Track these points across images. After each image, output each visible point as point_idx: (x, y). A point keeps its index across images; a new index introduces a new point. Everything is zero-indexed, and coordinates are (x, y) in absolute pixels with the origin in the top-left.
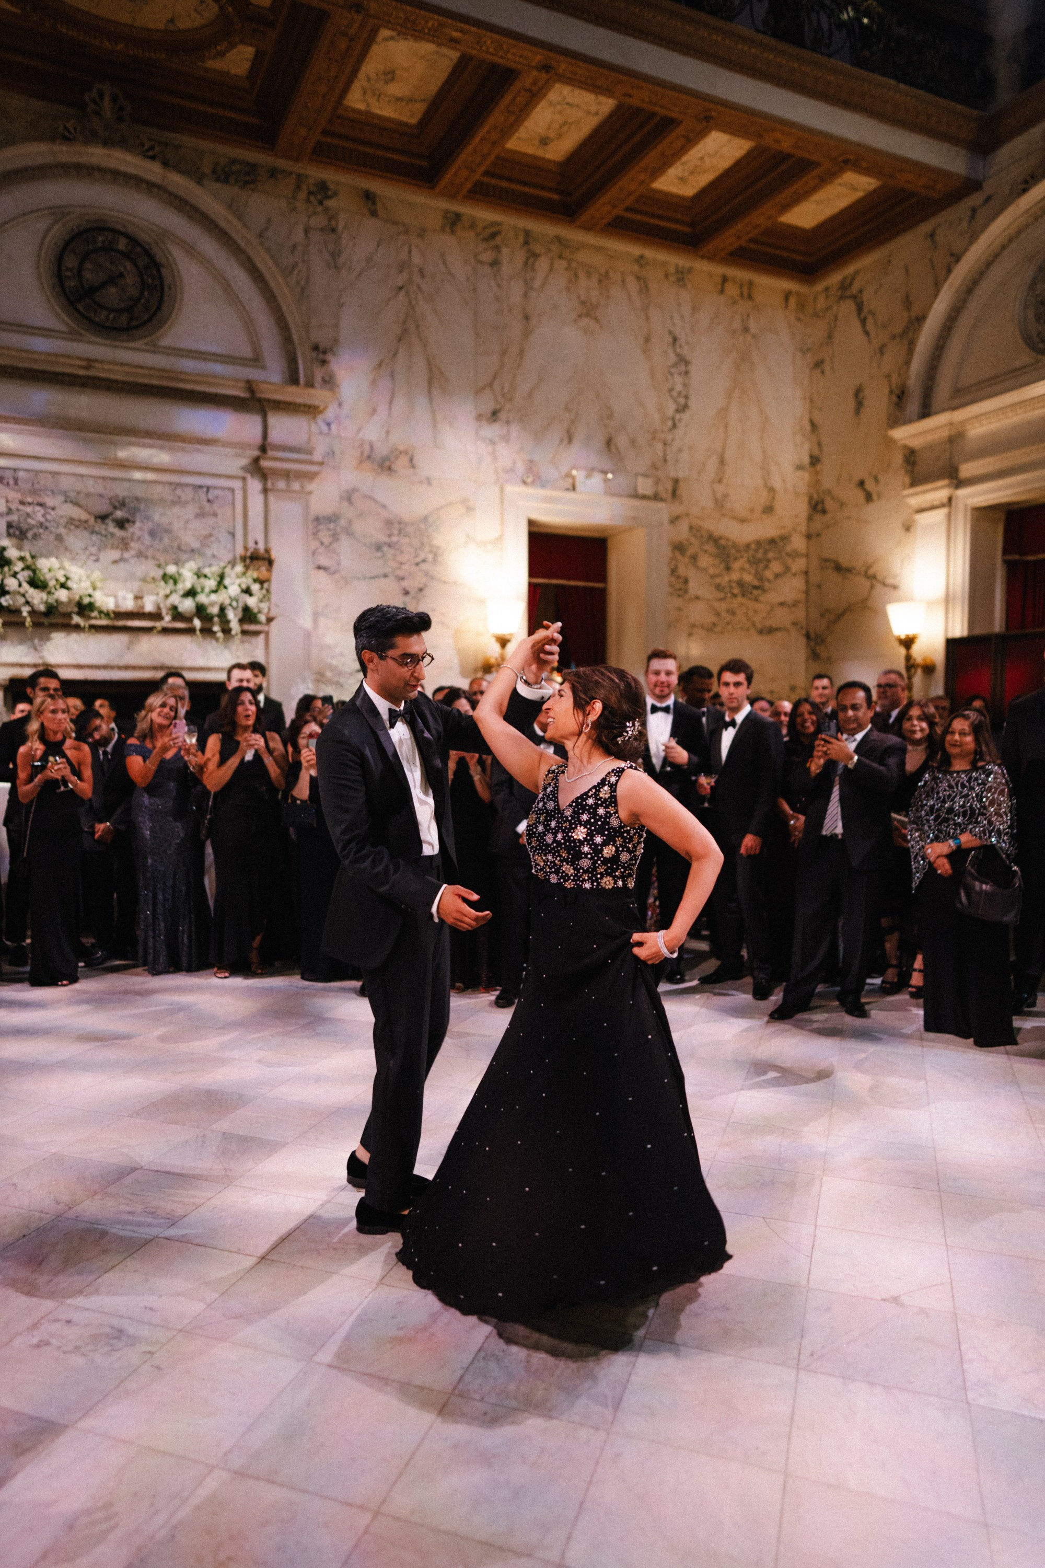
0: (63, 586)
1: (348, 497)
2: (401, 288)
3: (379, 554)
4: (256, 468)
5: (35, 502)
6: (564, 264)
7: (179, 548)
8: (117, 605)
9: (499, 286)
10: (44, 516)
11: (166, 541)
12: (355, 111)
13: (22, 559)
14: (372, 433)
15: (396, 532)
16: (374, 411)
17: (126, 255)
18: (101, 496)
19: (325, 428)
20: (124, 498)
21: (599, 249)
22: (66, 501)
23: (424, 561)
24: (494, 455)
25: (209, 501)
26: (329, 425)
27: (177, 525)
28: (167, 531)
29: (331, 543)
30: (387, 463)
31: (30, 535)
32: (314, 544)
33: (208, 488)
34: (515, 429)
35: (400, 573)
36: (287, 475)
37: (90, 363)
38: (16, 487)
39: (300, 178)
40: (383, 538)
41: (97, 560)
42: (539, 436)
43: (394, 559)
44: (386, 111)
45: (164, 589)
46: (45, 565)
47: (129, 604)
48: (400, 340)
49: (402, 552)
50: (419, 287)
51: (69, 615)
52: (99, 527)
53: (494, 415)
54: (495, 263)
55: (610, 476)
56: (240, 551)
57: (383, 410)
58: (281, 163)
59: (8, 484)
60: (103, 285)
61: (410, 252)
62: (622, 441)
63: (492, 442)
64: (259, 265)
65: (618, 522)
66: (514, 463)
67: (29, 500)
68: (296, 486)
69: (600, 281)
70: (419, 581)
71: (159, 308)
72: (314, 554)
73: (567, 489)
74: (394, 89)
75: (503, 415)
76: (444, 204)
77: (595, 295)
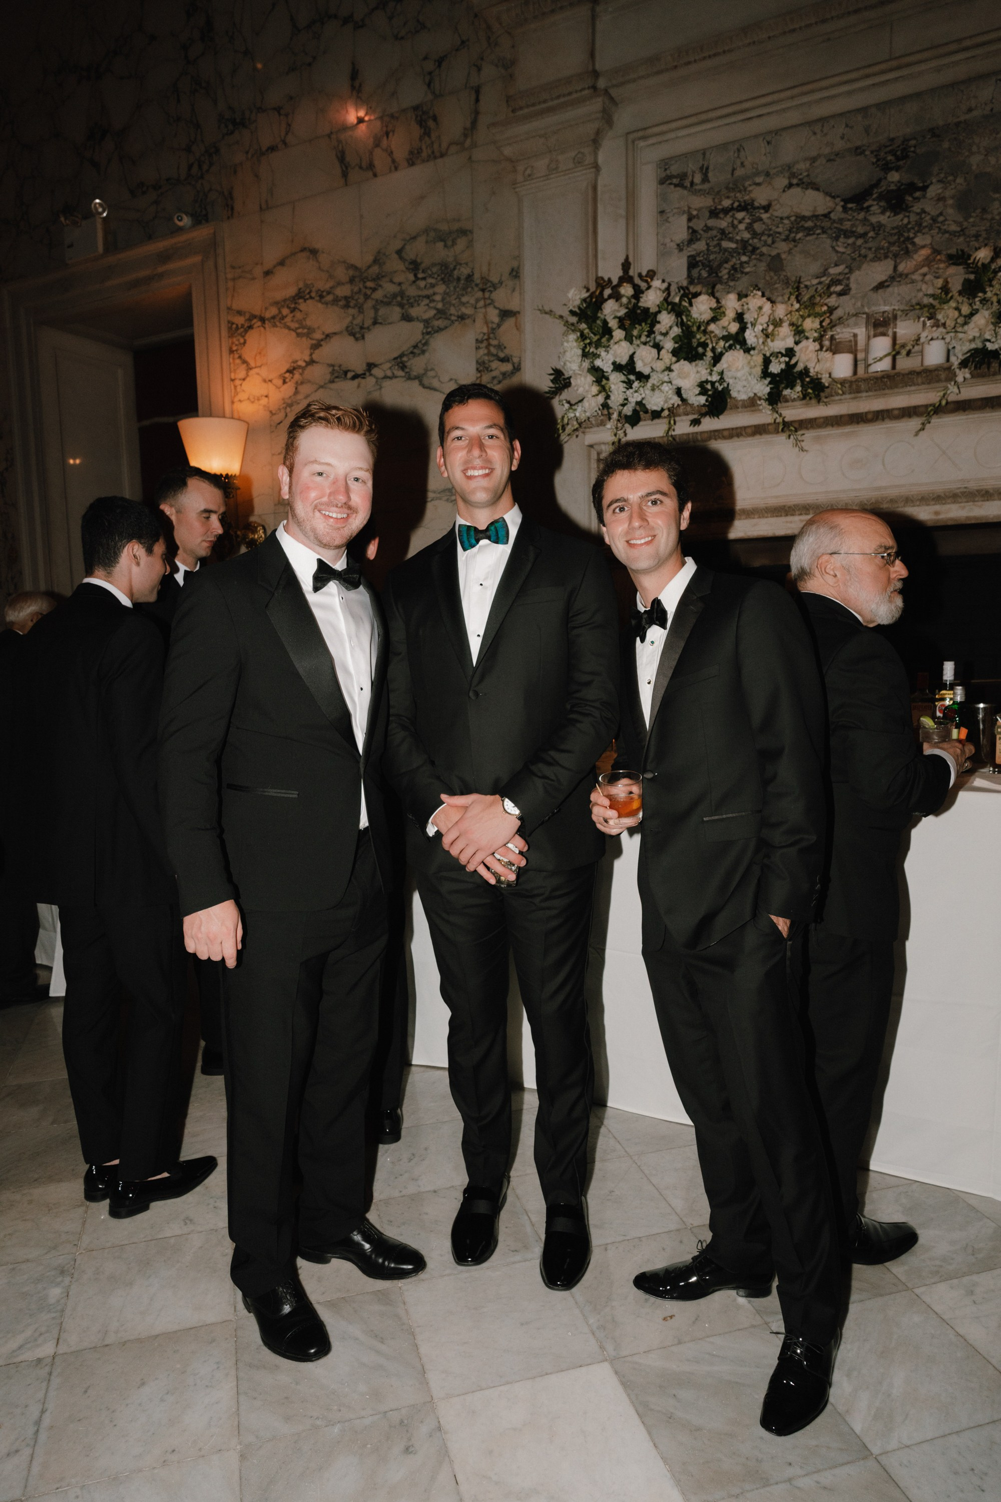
0: (738, 340)
5: (736, 204)
10: (749, 228)
18: (858, 151)
20: (906, 140)
22: (790, 186)
38: (706, 186)
52: (853, 220)
59: (692, 183)
67: (726, 203)
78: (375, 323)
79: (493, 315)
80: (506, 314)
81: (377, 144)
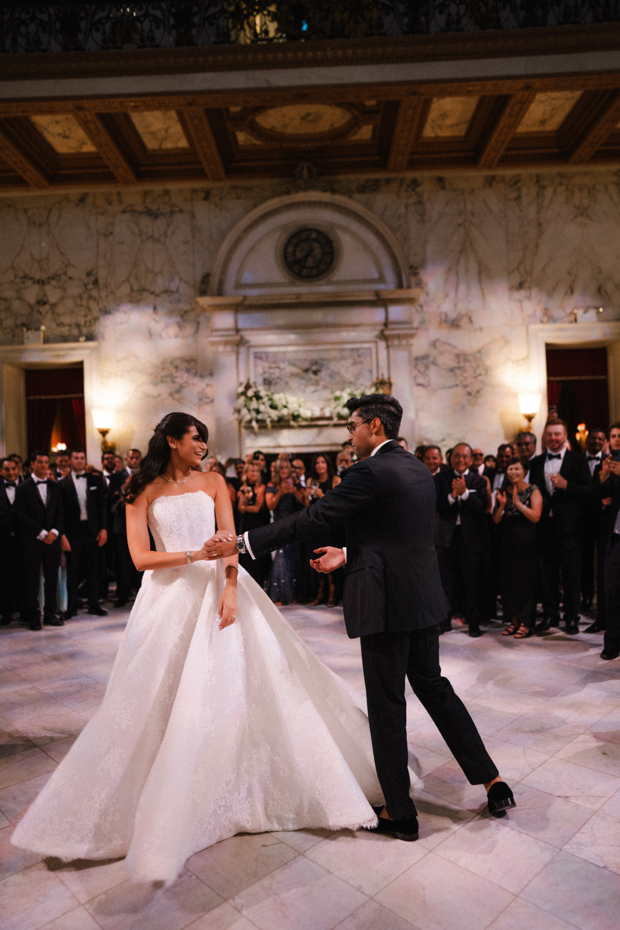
0: (285, 407)
1: (434, 344)
2: (460, 225)
3: (453, 374)
4: (383, 336)
5: (276, 367)
6: (563, 188)
7: (344, 382)
8: (312, 414)
9: (521, 211)
10: (280, 373)
11: (338, 379)
12: (430, 138)
13: (267, 396)
14: (447, 307)
15: (462, 360)
16: (447, 296)
17: (316, 240)
18: (305, 360)
19: (419, 309)
20: (317, 360)
21: (586, 174)
22: (290, 365)
23: (480, 375)
24: (522, 309)
25: (359, 356)
26: (421, 306)
27: (343, 371)
28: (338, 373)
29: (424, 371)
30: (456, 323)
31: (273, 382)
32: (415, 372)
33: (358, 349)
34: (534, 292)
35: (465, 383)
36: (398, 337)
37: (298, 295)
38: (268, 361)
39: (402, 181)
40: (453, 364)
41: (304, 392)
42: (551, 293)
43: (462, 375)
44: (445, 133)
45: (333, 404)
46: (276, 397)
47: (317, 414)
48: (461, 253)
49: (466, 371)
50: (471, 222)
51: (288, 421)
52: (305, 375)
53: (521, 286)
54: (518, 198)
55: (601, 310)
56: (375, 380)
57: (452, 294)
58: (392, 175)
59: (264, 360)
60: (306, 257)
61: (465, 203)
62: (609, 287)
63: (520, 301)
64: (381, 231)
65: (609, 337)
66: (535, 311)
67: (273, 366)
68: (404, 342)
69: (589, 192)
70: (477, 386)
71: (331, 263)
72: (415, 378)
73: (571, 322)
74: (449, 121)
75: (527, 285)
76: (485, 173)
77: (586, 203)
78: (162, 381)
79: (204, 385)
80: (208, 385)
81: (163, 330)
